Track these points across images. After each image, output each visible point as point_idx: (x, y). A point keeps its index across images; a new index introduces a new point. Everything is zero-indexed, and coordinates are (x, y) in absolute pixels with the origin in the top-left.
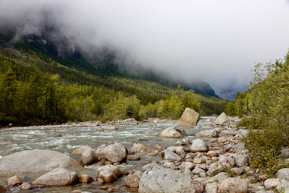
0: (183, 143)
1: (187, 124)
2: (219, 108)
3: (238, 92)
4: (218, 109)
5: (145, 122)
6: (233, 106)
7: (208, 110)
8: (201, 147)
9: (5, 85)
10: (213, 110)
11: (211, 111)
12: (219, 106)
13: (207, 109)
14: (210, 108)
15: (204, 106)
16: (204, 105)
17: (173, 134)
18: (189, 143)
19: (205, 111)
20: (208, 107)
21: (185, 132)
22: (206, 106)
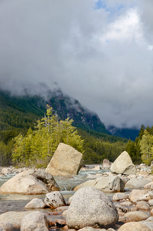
0: (48, 204)
1: (61, 173)
2: (113, 152)
3: (143, 125)
4: (110, 153)
6: (134, 147)
7: (94, 154)
8: (97, 211)
10: (104, 155)
11: (99, 156)
12: (112, 148)
13: (94, 152)
14: (99, 150)
15: (89, 149)
16: (89, 147)
17: (29, 185)
18: (62, 203)
19: (91, 156)
20: (95, 150)
21: (55, 182)
22: (92, 148)
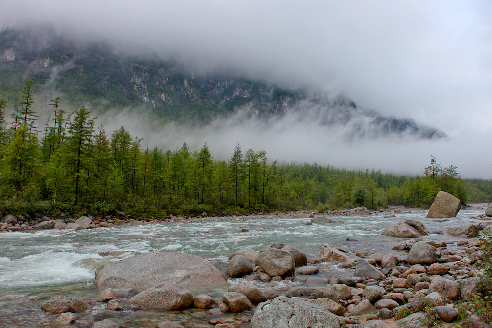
0: (407, 247)
1: (440, 215)
5: (382, 211)
8: (424, 256)
9: (199, 166)
17: (403, 231)
21: (424, 228)
